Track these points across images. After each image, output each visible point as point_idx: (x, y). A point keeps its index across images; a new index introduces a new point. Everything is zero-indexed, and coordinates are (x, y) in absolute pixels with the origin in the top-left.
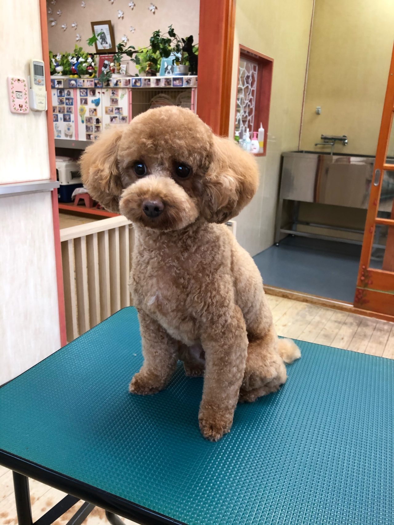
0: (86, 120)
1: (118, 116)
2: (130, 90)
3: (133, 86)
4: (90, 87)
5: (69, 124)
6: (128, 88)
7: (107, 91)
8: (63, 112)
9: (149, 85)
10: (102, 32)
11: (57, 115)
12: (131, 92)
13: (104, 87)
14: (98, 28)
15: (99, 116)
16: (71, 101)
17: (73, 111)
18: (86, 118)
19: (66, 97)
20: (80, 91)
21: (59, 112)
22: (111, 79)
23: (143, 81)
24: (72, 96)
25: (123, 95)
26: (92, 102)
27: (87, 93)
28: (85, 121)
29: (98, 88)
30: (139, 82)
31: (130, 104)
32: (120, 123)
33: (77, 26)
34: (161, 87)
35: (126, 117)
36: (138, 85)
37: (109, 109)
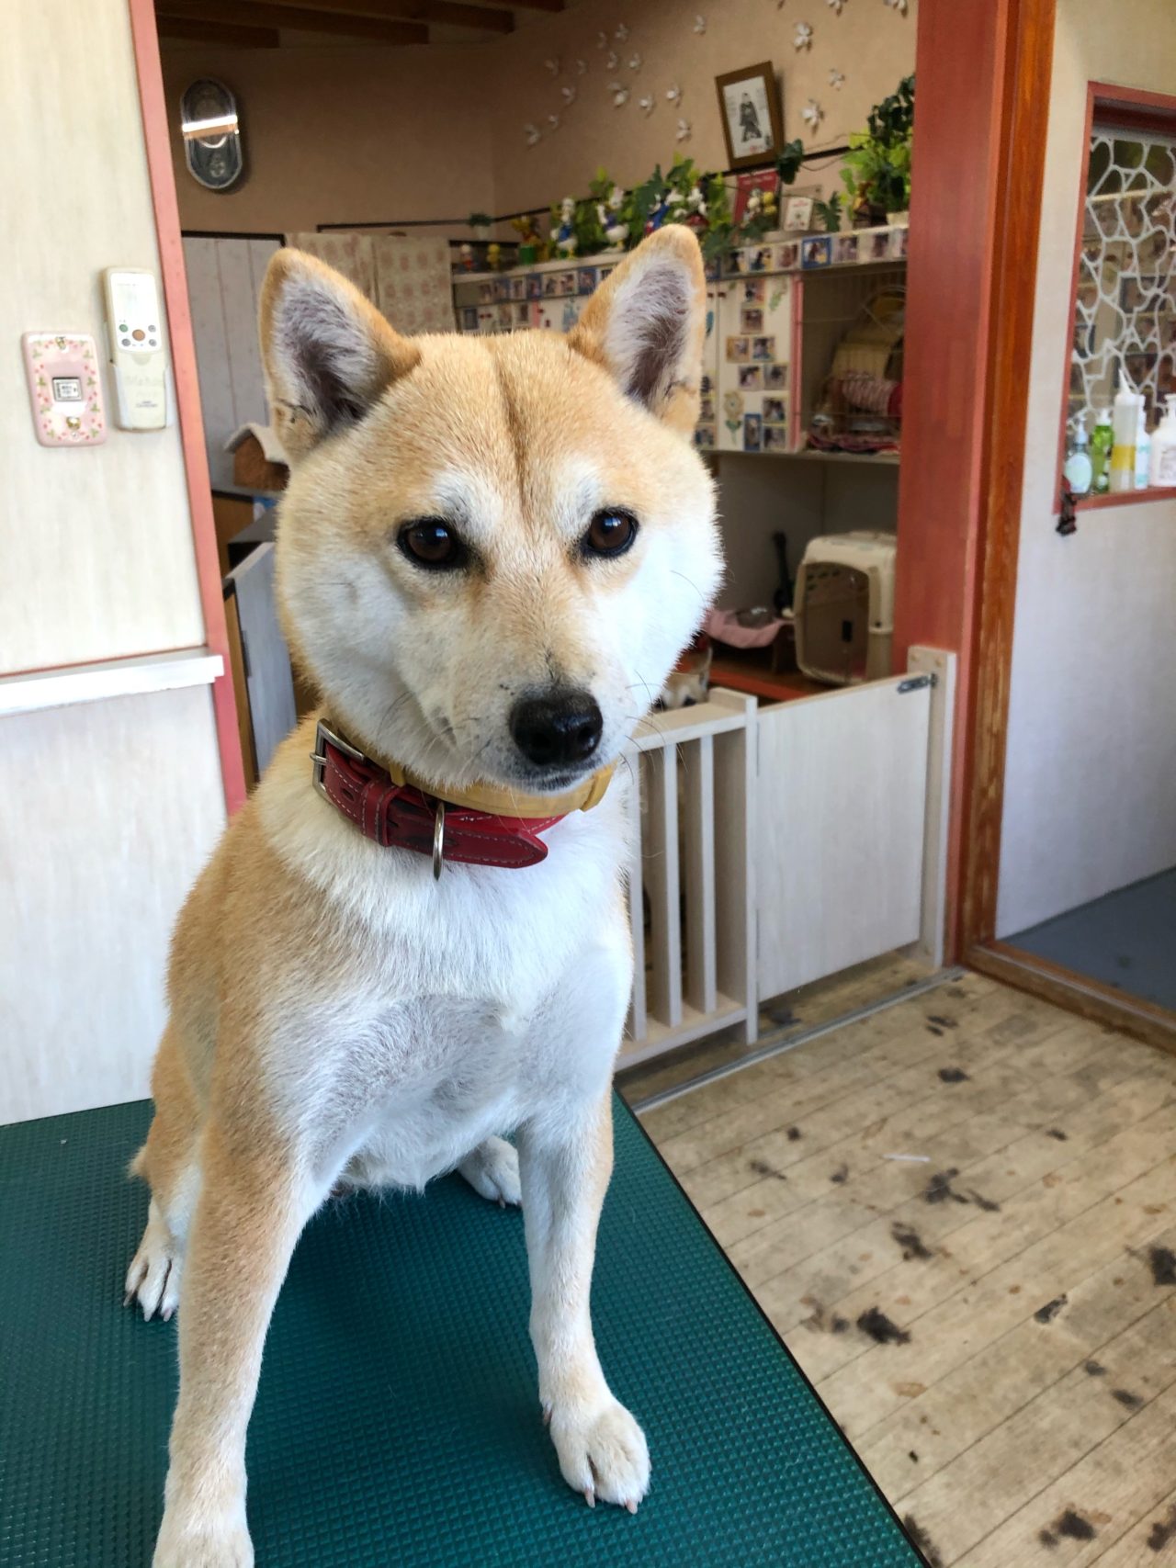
1: (761, 365)
2: (797, 278)
3: (805, 264)
6: (792, 273)
7: (732, 287)
9: (854, 256)
10: (746, 101)
12: (800, 286)
13: (723, 275)
14: (735, 92)
15: (709, 368)
22: (739, 250)
23: (836, 248)
25: (777, 297)
30: (824, 251)
31: (796, 324)
32: (768, 387)
33: (680, 94)
34: (892, 260)
35: (785, 367)
36: (821, 258)
37: (738, 346)
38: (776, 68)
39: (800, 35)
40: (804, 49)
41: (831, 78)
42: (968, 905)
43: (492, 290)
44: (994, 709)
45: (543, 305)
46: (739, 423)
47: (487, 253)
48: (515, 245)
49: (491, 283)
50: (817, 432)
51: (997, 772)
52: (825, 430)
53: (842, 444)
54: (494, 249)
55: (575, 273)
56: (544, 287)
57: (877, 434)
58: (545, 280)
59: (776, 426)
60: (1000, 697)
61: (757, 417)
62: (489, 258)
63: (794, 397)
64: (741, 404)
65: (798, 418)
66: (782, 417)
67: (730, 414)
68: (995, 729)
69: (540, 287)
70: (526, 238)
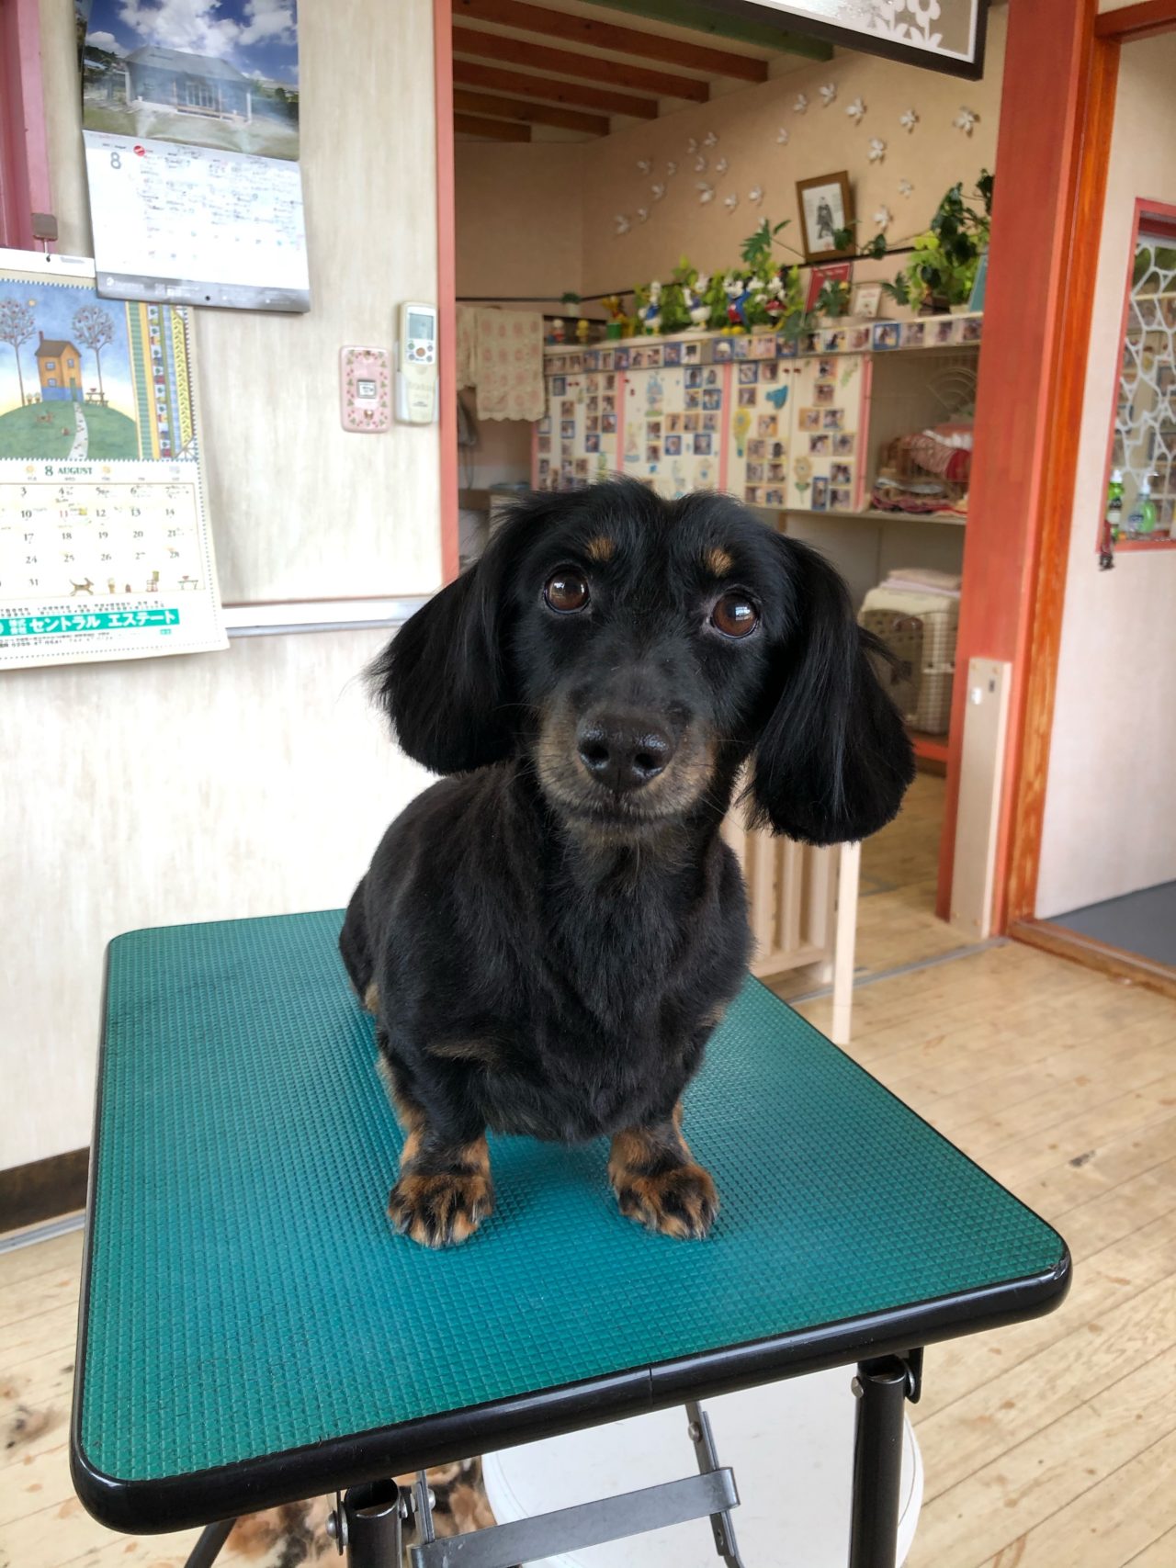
0: (749, 449)
1: (830, 433)
2: (868, 358)
3: (875, 346)
4: (765, 356)
5: (706, 460)
6: (863, 354)
7: (808, 364)
8: (695, 429)
9: (921, 340)
10: (823, 204)
11: (679, 438)
12: (870, 365)
13: (800, 353)
15: (782, 435)
16: (715, 398)
17: (719, 422)
18: (750, 441)
19: (705, 386)
20: (741, 370)
21: (686, 428)
22: (816, 332)
23: (904, 333)
24: (719, 384)
25: (848, 374)
26: (769, 397)
27: (755, 374)
28: (745, 452)
29: (786, 357)
30: (894, 335)
31: (865, 398)
32: (835, 453)
33: (762, 196)
34: (955, 344)
35: (852, 436)
36: (890, 341)
37: (809, 417)
38: (851, 177)
39: (874, 149)
40: (877, 162)
41: (901, 188)
42: (1013, 883)
43: (582, 360)
44: (1042, 713)
45: (629, 375)
46: (807, 485)
47: (576, 328)
48: (603, 322)
49: (581, 355)
50: (881, 495)
51: (1042, 769)
52: (887, 493)
53: (902, 505)
54: (583, 324)
55: (661, 348)
56: (631, 360)
57: (935, 496)
58: (633, 353)
59: (842, 488)
60: (1047, 702)
61: (825, 480)
62: (579, 333)
63: (860, 461)
64: (809, 467)
65: (863, 483)
66: (848, 480)
67: (800, 477)
68: (1041, 731)
69: (627, 360)
70: (615, 315)
